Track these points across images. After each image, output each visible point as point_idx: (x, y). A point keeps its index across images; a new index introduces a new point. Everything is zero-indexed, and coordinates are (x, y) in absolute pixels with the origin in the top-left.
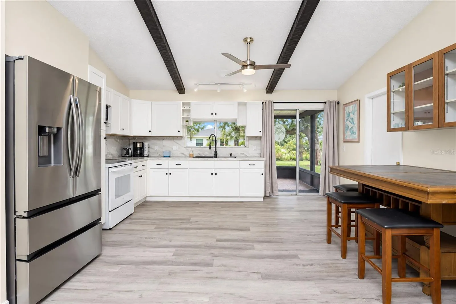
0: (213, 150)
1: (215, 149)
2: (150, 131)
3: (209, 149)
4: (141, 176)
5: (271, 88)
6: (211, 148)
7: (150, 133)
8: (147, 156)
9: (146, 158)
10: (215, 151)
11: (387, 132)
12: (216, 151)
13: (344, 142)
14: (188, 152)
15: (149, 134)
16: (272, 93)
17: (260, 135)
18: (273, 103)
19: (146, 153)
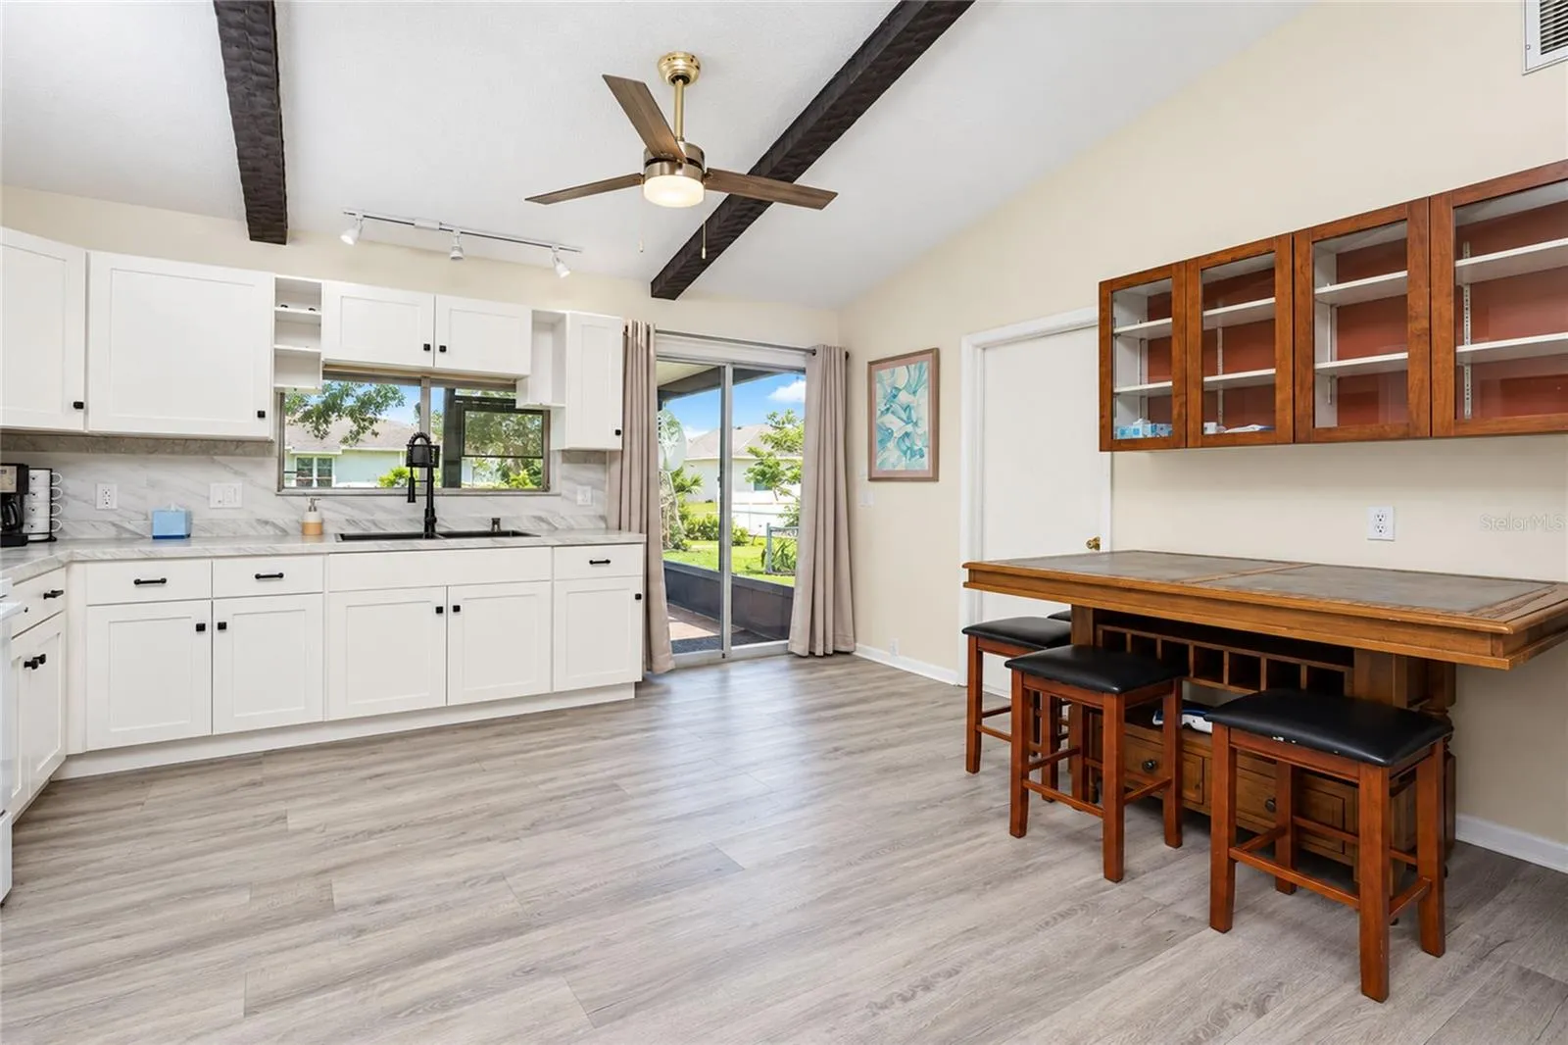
0: (422, 501)
1: (425, 498)
2: (79, 405)
3: (406, 498)
4: (42, 659)
5: (672, 282)
6: (417, 498)
7: (80, 412)
8: (46, 537)
9: (38, 554)
10: (427, 511)
11: (1101, 450)
12: (433, 510)
13: (871, 479)
14: (295, 517)
15: (74, 423)
16: (674, 299)
17: (615, 443)
18: (657, 331)
19: (38, 522)
